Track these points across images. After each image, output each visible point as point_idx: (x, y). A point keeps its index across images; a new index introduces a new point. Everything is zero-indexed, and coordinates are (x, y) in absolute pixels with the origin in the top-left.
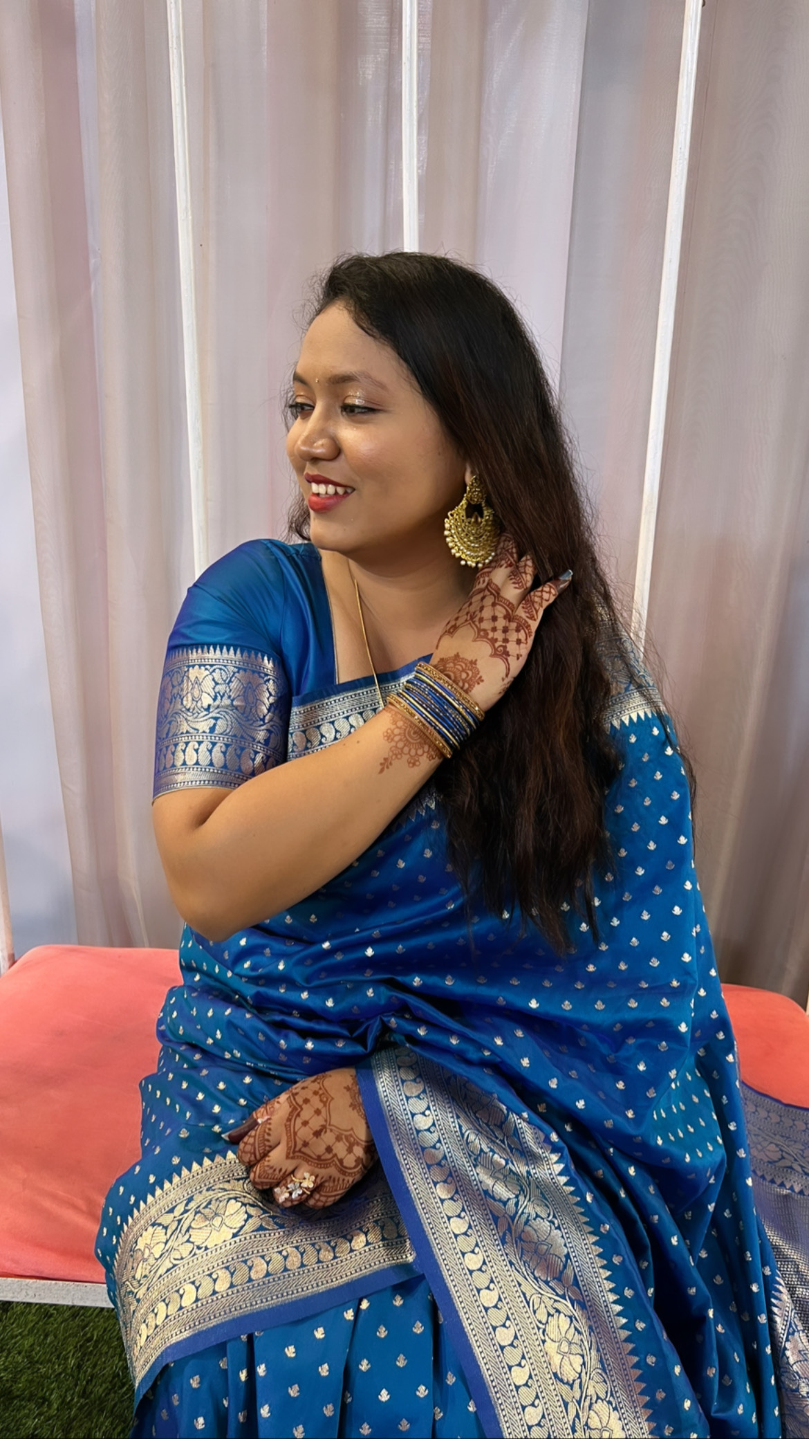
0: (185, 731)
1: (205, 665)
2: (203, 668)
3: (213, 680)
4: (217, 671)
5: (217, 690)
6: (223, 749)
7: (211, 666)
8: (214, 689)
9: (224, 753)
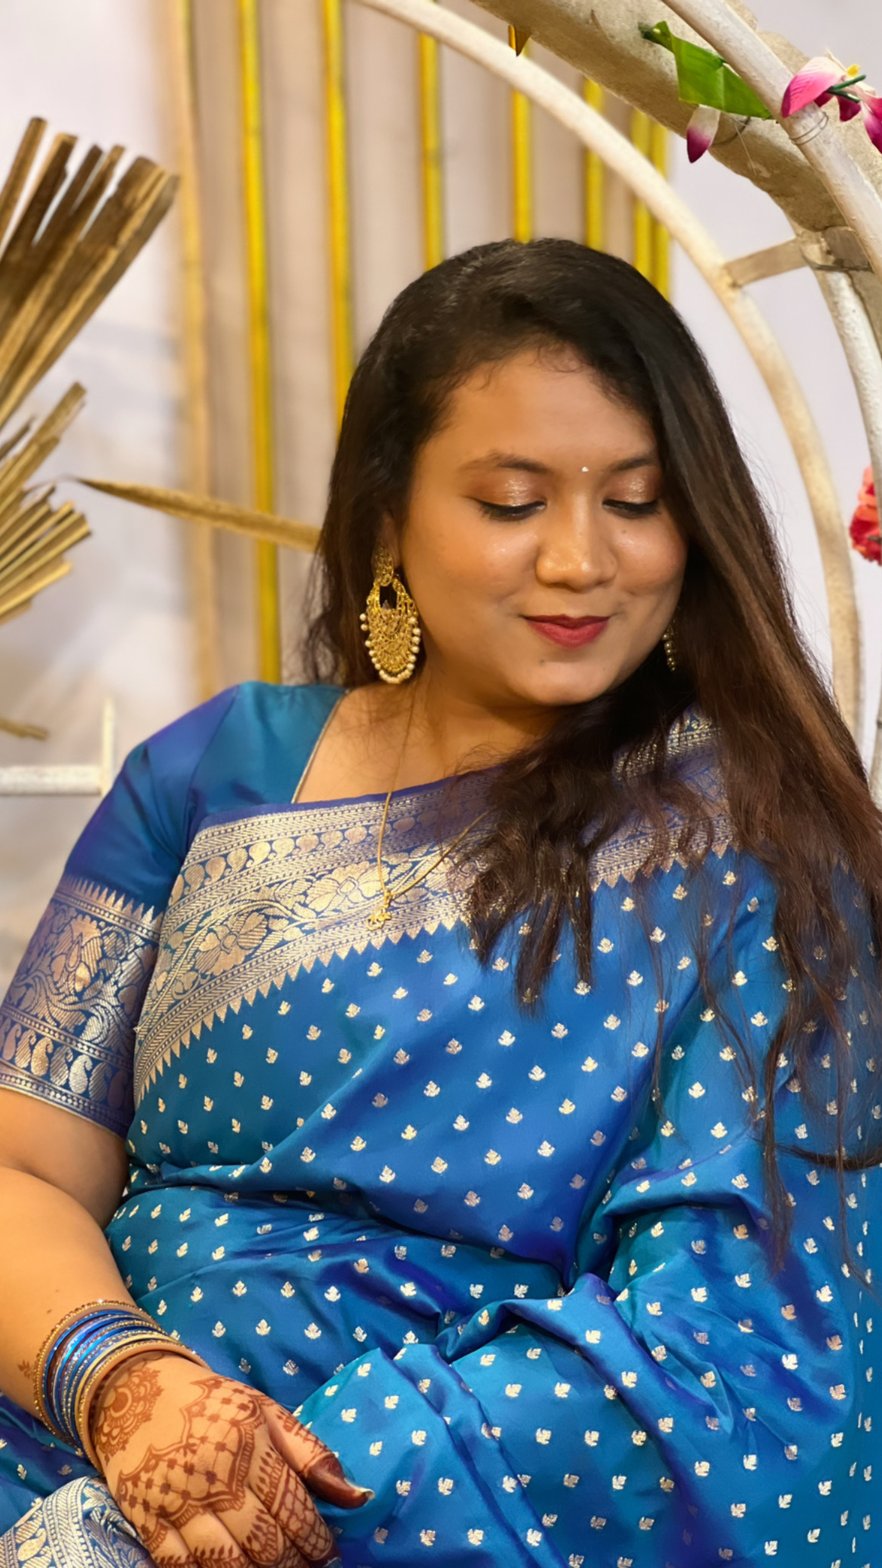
0: (41, 1016)
1: (99, 920)
2: (95, 922)
3: (102, 946)
4: (113, 935)
5: (102, 965)
6: (89, 1067)
7: (108, 924)
8: (98, 962)
9: (88, 1073)
